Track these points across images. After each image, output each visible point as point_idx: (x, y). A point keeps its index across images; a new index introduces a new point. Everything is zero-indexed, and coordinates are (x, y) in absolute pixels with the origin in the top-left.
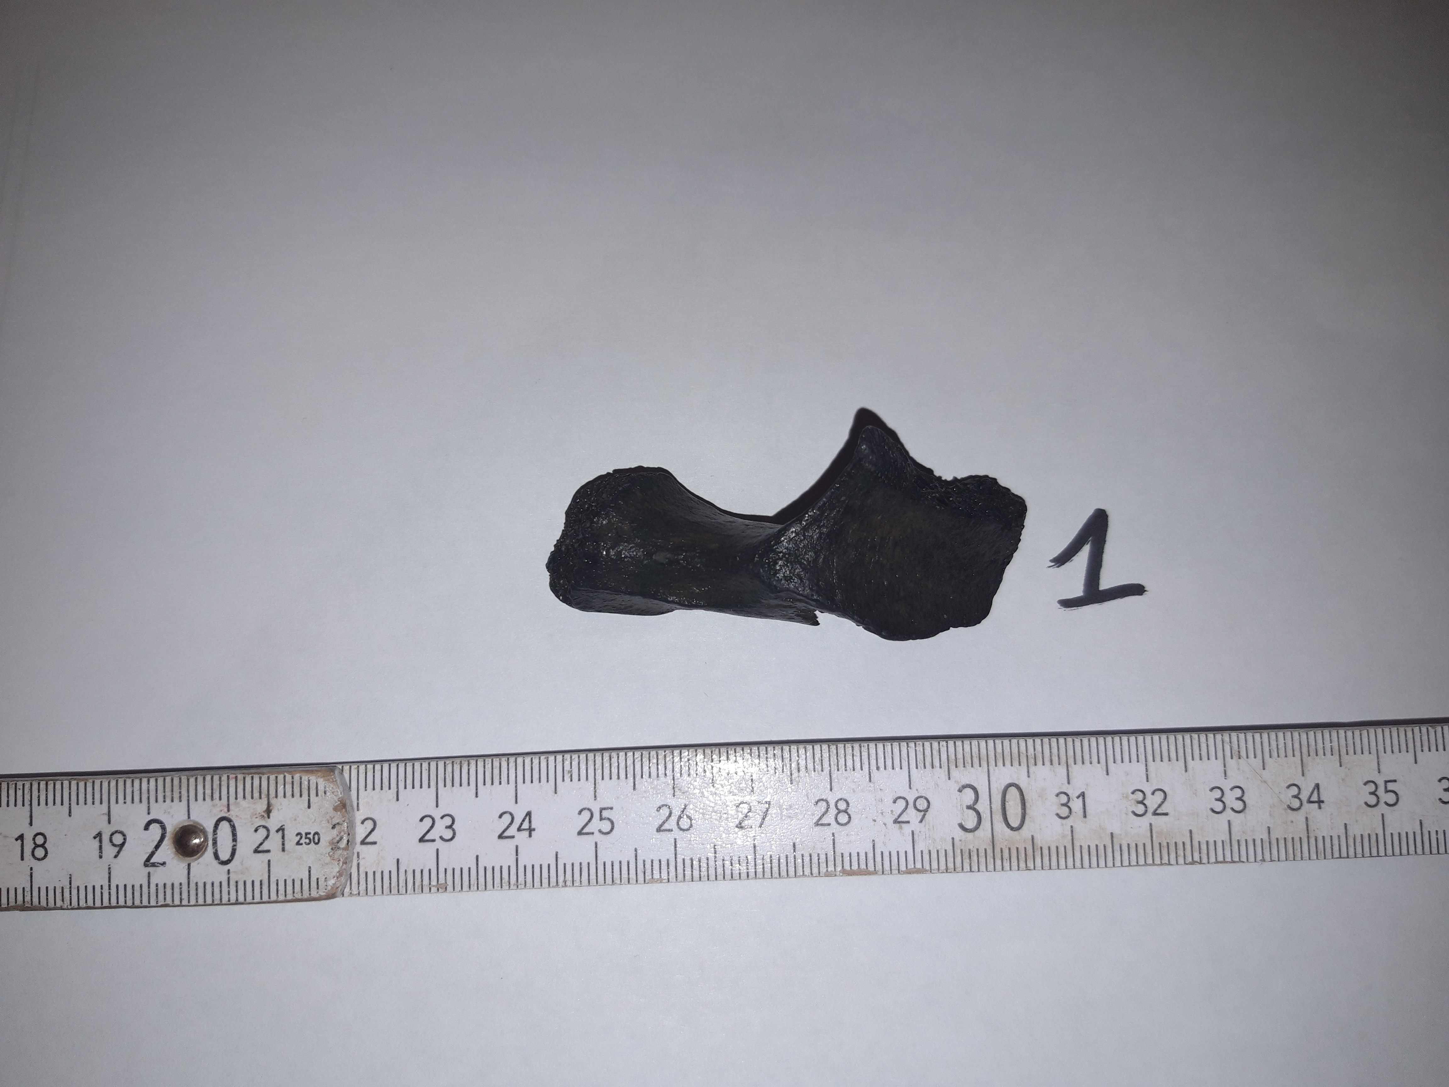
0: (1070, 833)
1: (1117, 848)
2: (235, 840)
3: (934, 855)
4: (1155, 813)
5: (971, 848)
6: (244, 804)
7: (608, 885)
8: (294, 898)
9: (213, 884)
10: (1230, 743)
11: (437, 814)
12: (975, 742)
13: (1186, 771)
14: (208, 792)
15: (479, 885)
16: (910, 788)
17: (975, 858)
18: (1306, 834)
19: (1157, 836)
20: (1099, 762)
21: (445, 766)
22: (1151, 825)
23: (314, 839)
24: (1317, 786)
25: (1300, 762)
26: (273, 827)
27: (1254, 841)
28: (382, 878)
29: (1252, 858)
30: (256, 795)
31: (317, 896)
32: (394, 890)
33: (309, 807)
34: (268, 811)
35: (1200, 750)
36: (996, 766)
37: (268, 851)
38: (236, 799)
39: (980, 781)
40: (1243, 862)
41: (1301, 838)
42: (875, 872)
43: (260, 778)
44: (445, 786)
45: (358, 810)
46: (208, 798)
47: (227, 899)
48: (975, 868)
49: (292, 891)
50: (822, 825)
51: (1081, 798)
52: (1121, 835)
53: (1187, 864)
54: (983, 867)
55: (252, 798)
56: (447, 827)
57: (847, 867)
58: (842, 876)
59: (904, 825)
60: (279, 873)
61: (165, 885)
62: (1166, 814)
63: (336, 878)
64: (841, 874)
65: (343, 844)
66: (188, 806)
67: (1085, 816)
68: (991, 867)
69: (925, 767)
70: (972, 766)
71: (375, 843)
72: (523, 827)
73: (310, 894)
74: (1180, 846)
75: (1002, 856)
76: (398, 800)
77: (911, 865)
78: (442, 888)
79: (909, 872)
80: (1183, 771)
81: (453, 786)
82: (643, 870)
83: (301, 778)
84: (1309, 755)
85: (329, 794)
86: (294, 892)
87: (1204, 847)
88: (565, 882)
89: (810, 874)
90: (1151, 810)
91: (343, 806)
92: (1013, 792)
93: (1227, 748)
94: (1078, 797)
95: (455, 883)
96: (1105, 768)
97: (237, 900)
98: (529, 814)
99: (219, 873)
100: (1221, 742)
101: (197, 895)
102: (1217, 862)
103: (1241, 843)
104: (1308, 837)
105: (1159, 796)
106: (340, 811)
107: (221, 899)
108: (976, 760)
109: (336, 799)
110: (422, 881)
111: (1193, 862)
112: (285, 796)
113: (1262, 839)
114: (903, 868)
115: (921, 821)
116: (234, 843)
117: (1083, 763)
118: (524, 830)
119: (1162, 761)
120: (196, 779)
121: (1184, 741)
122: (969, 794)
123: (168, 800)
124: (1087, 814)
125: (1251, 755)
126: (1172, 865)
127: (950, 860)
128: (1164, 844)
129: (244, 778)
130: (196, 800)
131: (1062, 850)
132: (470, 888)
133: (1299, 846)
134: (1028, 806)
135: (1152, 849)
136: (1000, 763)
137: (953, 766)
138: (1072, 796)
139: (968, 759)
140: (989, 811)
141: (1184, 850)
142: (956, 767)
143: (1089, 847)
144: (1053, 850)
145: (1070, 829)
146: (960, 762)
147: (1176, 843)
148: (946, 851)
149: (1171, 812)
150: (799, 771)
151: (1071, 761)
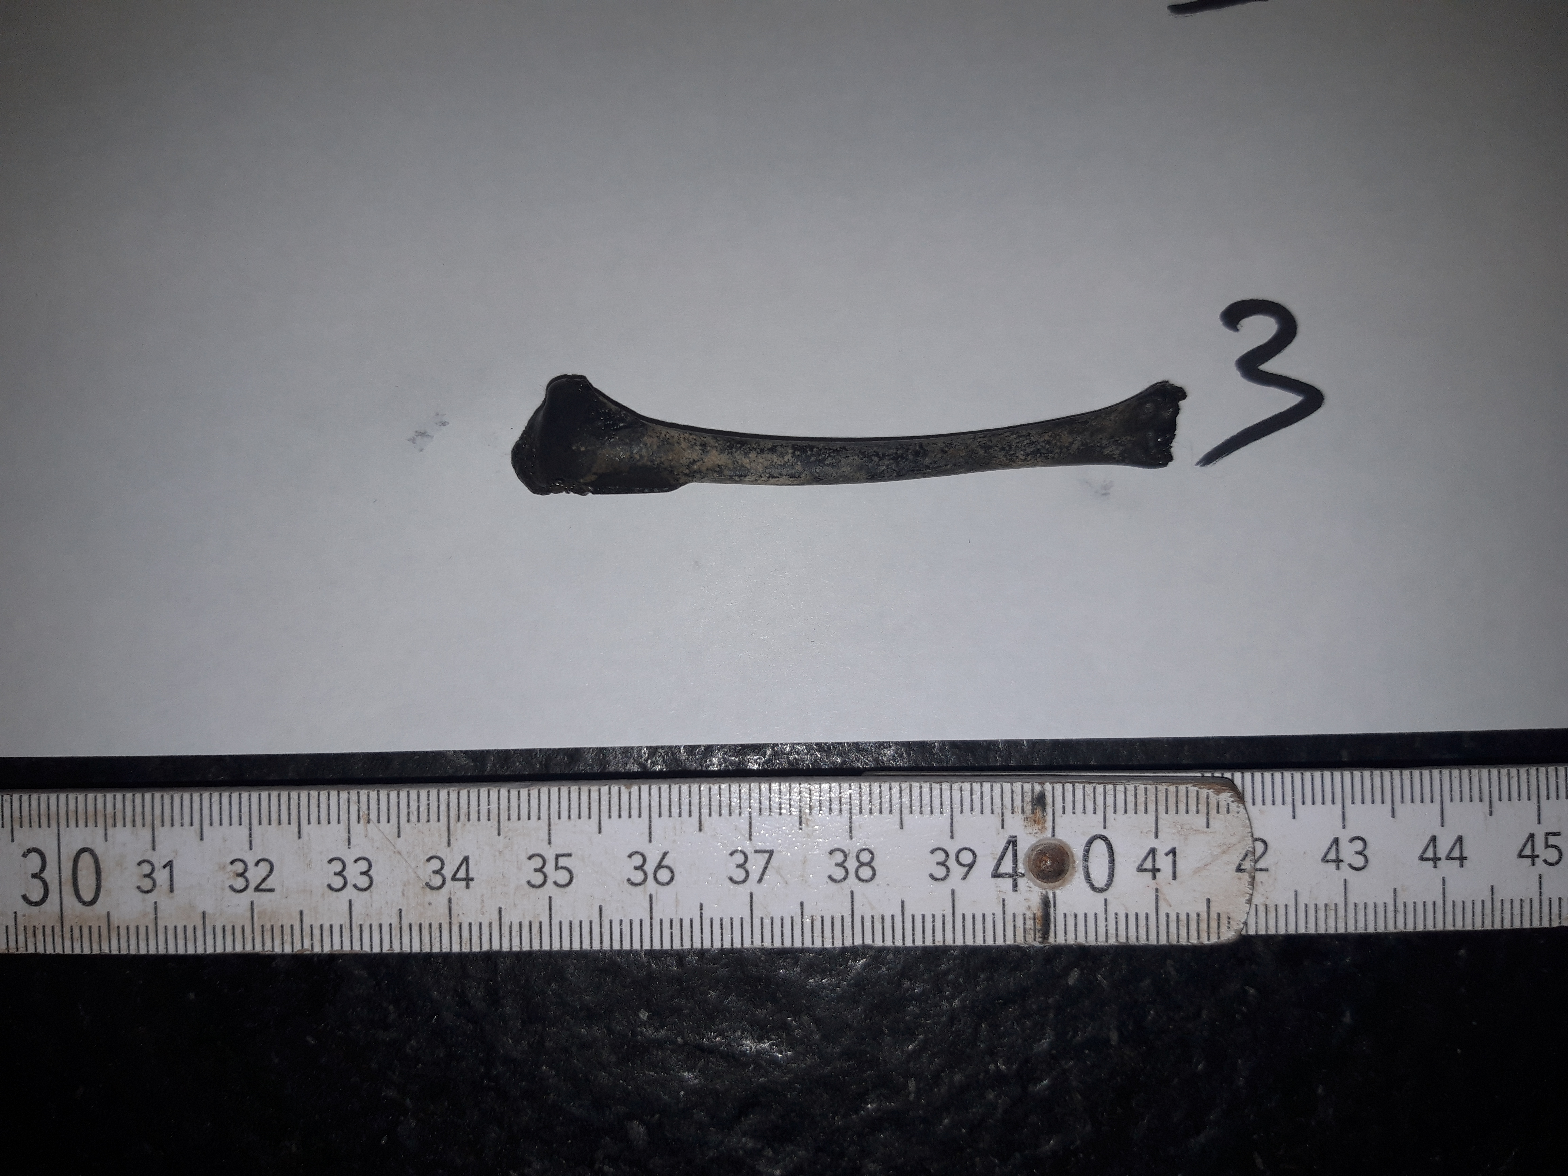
0: (153, 910)
1: (209, 931)
4: (257, 889)
5: (35, 927)
10: (358, 801)
12: (44, 797)
13: (299, 837)
17: (38, 940)
18: (448, 921)
19: (259, 918)
20: (192, 825)
22: (252, 903)
24: (465, 860)
25: (446, 828)
27: (381, 926)
29: (378, 947)
35: (319, 811)
36: (68, 826)
39: (48, 845)
41: (439, 925)
48: (40, 948)
51: (168, 868)
52: (215, 914)
54: (49, 948)
62: (272, 890)
67: (172, 890)
68: (59, 948)
70: (40, 826)
74: (287, 931)
75: (72, 934)
84: (458, 820)
87: (317, 932)
90: (253, 885)
92: (86, 860)
93: (355, 806)
94: (164, 867)
96: (198, 831)
100: (347, 799)
103: (363, 928)
104: (450, 923)
105: (264, 868)
108: (44, 820)
113: (391, 925)
117: (172, 825)
119: (270, 824)
121: (299, 799)
122: (35, 860)
124: (175, 886)
125: (384, 818)
127: (12, 938)
128: (268, 928)
131: (142, 933)
133: (438, 934)
134: (103, 875)
135: (253, 932)
136: (72, 823)
137: (16, 826)
138: (156, 865)
139: (35, 818)
140: (58, 881)
141: (292, 935)
142: (21, 827)
143: (176, 927)
144: (133, 931)
145: (153, 906)
146: (26, 821)
147: (282, 926)
148: (7, 928)
149: (278, 889)
151: (158, 822)
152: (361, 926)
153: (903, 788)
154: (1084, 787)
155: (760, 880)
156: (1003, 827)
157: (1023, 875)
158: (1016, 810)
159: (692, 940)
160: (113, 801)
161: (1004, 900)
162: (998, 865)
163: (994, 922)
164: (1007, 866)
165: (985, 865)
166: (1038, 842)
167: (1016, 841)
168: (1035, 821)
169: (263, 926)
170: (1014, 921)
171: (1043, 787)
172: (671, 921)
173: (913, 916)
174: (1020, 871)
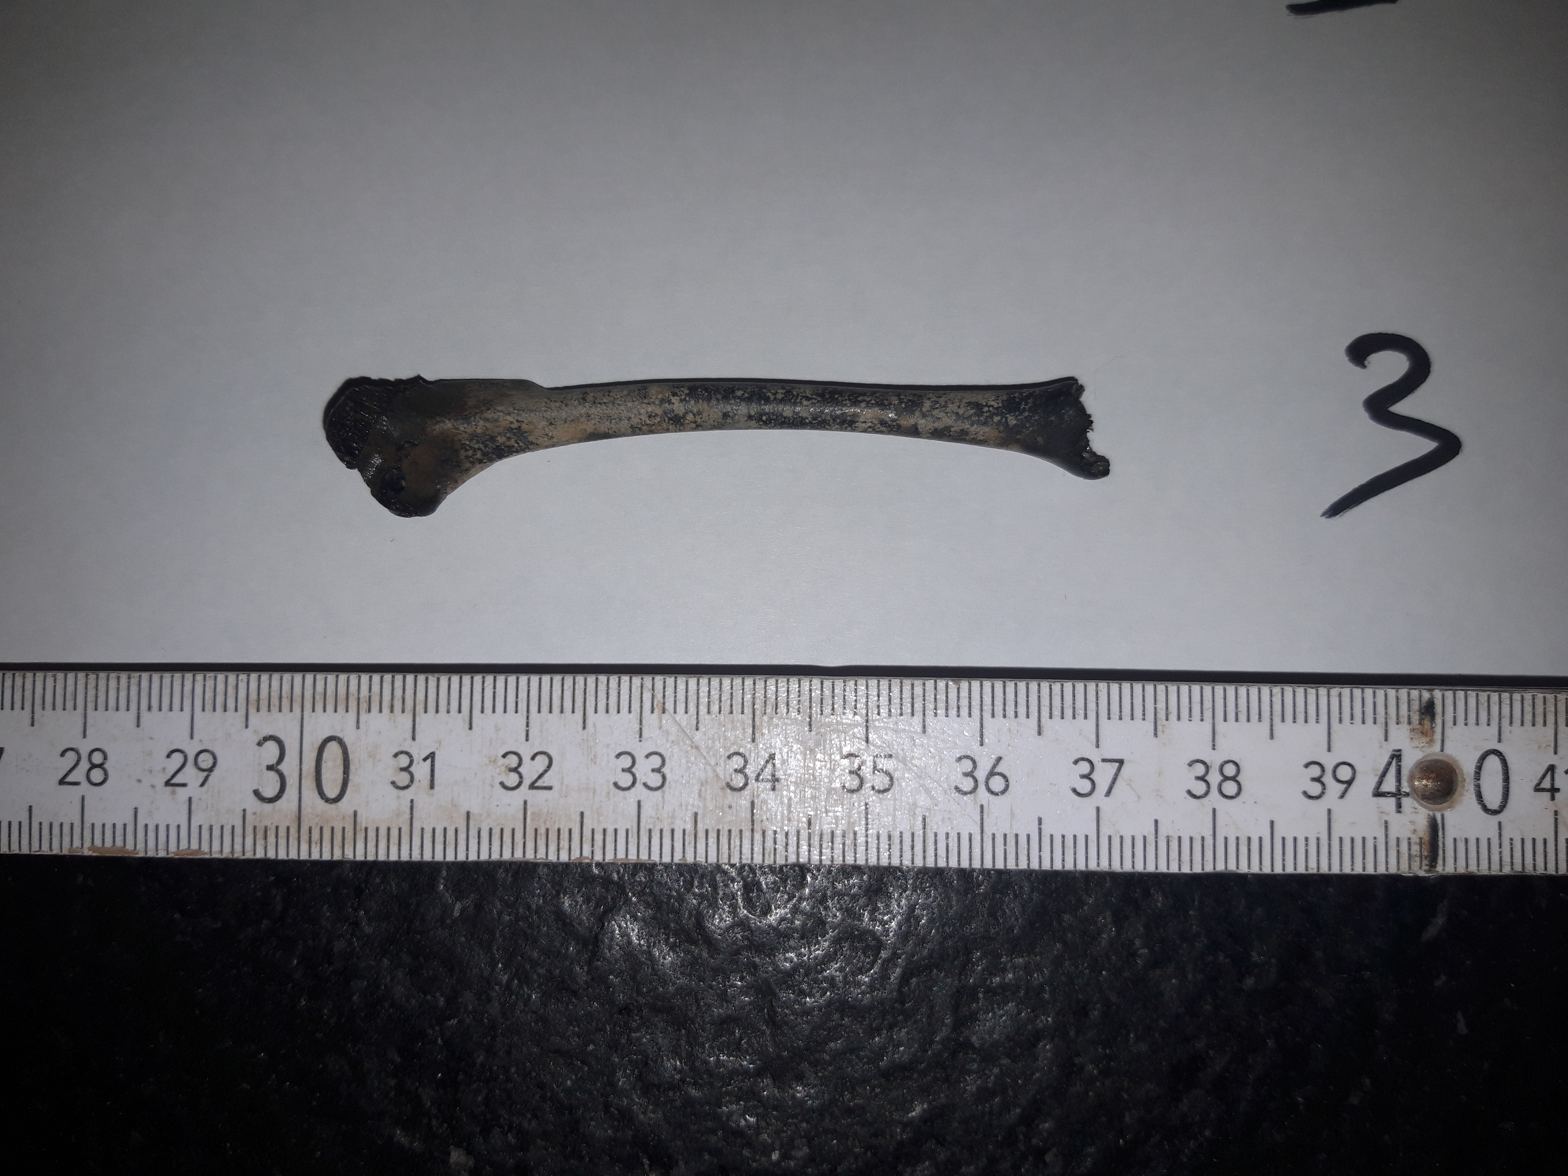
0: (408, 811)
1: (473, 833)
3: (216, 833)
4: (532, 786)
5: (268, 824)
10: (653, 690)
12: (287, 676)
13: (584, 728)
16: (192, 737)
17: (272, 839)
18: (750, 827)
19: (532, 820)
22: (525, 802)
24: (772, 758)
25: (750, 722)
27: (673, 831)
29: (667, 856)
35: (608, 698)
36: (314, 710)
39: (288, 732)
41: (741, 830)
48: (272, 852)
50: (69, 783)
51: (429, 761)
52: (481, 815)
54: (282, 852)
57: (98, 842)
59: (178, 789)
62: (550, 788)
67: (432, 786)
68: (293, 852)
69: (214, 710)
70: (280, 711)
74: (565, 835)
75: (310, 838)
77: (184, 845)
79: (180, 854)
80: (581, 729)
84: (765, 713)
87: (599, 837)
90: (527, 782)
92: (333, 749)
93: (647, 696)
94: (425, 759)
96: (467, 719)
100: (638, 688)
103: (653, 834)
104: (752, 830)
105: (541, 763)
108: (286, 702)
111: (581, 859)
113: (684, 831)
114: (173, 847)
115: (202, 785)
117: (437, 711)
119: (550, 712)
121: (585, 684)
122: (272, 749)
124: (436, 782)
125: (681, 707)
127: (238, 839)
128: (542, 831)
131: (394, 833)
133: (738, 843)
134: (352, 768)
135: (524, 837)
136: (319, 707)
137: (252, 710)
138: (415, 757)
139: (275, 701)
140: (298, 774)
141: (570, 840)
142: (258, 711)
143: (434, 830)
144: (383, 833)
145: (409, 804)
146: (264, 704)
147: (559, 830)
148: (233, 827)
149: (556, 787)
150: (43, 708)
151: (420, 708)
152: (650, 831)
153: (1273, 694)
154: (1477, 695)
155: (1108, 793)
156: (1386, 740)
157: (1407, 795)
158: (1401, 720)
159: (1029, 860)
160: (368, 683)
161: (1386, 822)
162: (1380, 783)
163: (1375, 847)
164: (1389, 785)
165: (1365, 783)
166: (1424, 757)
167: (1400, 755)
168: (1422, 733)
169: (536, 830)
170: (1398, 845)
171: (1432, 695)
172: (1005, 836)
173: (1284, 839)
174: (1403, 790)
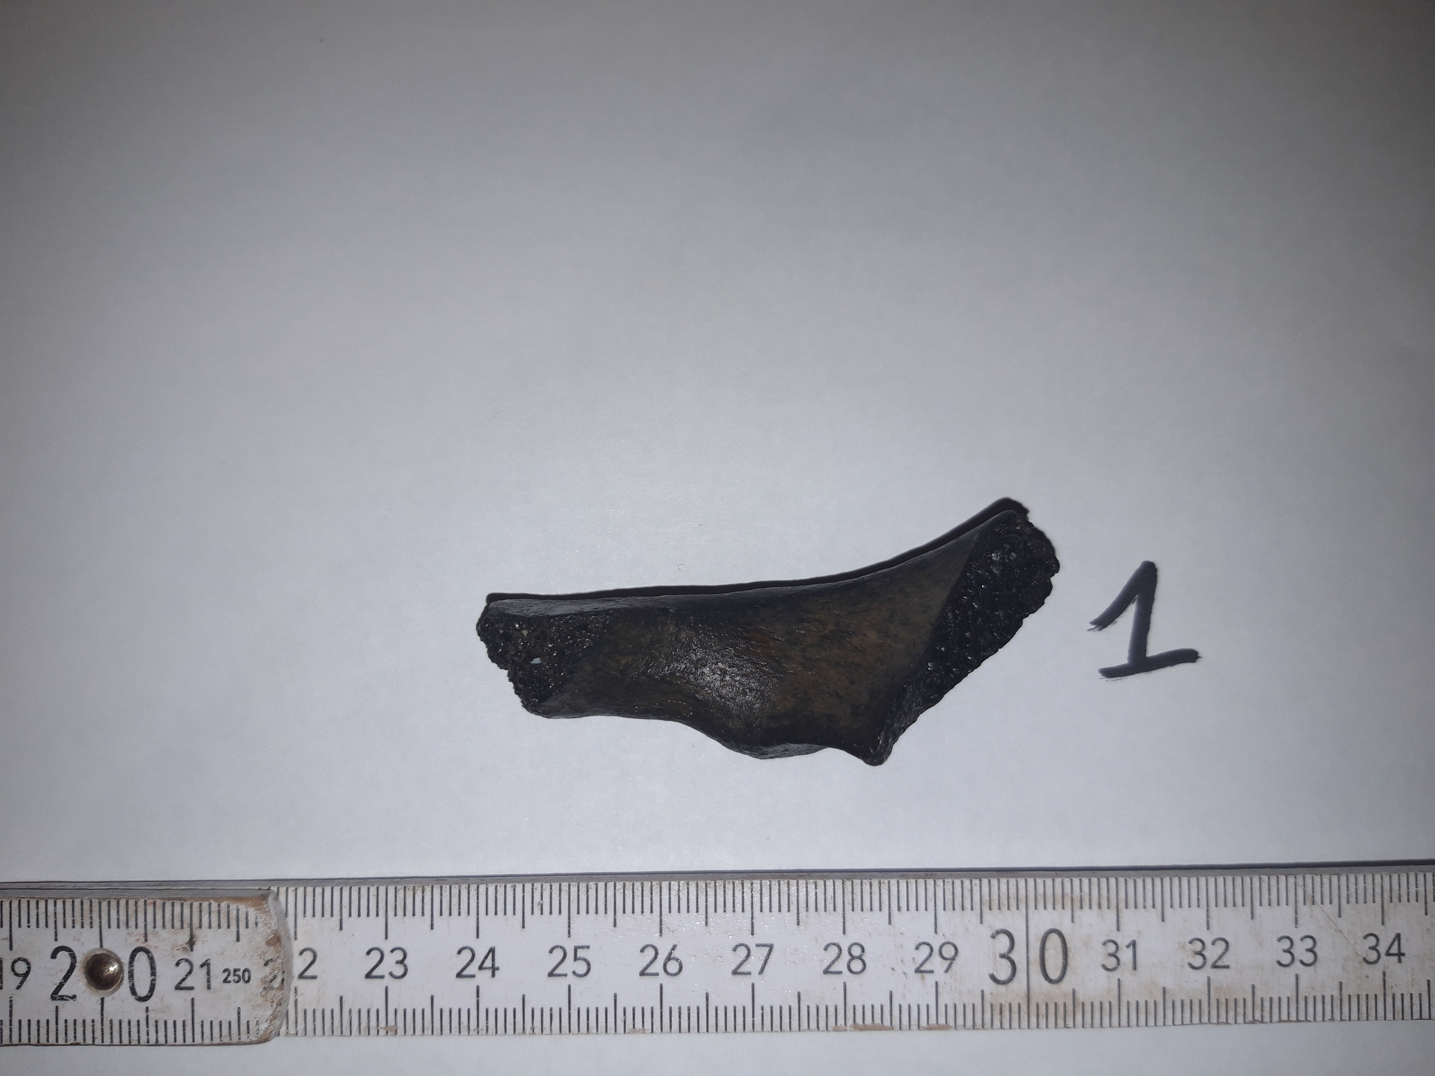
0: (1116, 988)
1: (1169, 1004)
2: (153, 973)
3: (960, 1010)
4: (1215, 966)
5: (1003, 1002)
6: (164, 934)
7: (582, 1033)
8: (222, 1042)
9: (129, 1022)
10: (1304, 886)
11: (386, 948)
12: (1012, 878)
13: (1252, 918)
14: (123, 918)
15: (434, 1029)
16: (936, 932)
17: (1006, 1014)
18: (1383, 992)
19: (1215, 992)
20: (1154, 907)
21: (396, 892)
22: (1209, 979)
23: (243, 976)
24: (1398, 937)
25: (1380, 909)
26: (197, 963)
27: (1323, 997)
28: (323, 1018)
29: (1319, 1017)
30: (177, 924)
31: (248, 1041)
32: (337, 1031)
33: (238, 940)
34: (191, 943)
35: (1269, 894)
36: (1036, 908)
37: (191, 988)
38: (155, 927)
39: (1017, 926)
40: (1310, 1021)
41: (1376, 996)
42: (891, 1028)
43: (182, 905)
44: (396, 915)
45: (296, 939)
46: (122, 925)
47: (146, 1040)
48: (1006, 1025)
49: (219, 1034)
50: (832, 973)
51: (1131, 947)
52: (1174, 990)
53: (1247, 1023)
54: (1015, 1024)
55: (173, 927)
56: (397, 962)
57: (859, 1021)
58: (853, 1031)
59: (926, 975)
60: (203, 1013)
61: (75, 1021)
62: (1227, 967)
63: (269, 1021)
64: (852, 1029)
65: (276, 984)
66: (101, 933)
67: (1135, 968)
68: (1024, 1024)
69: (954, 909)
70: (1009, 908)
71: (314, 977)
72: (485, 965)
73: (240, 1039)
74: (1241, 1003)
75: (1038, 1012)
76: (341, 928)
77: (933, 1021)
78: (392, 1031)
79: (930, 1028)
80: (1250, 918)
81: (405, 915)
82: (623, 1019)
83: (228, 907)
84: (1391, 901)
85: (261, 925)
86: (221, 1036)
87: (1267, 1004)
88: (533, 1029)
89: (816, 1028)
90: (1210, 962)
91: (276, 940)
92: (1054, 939)
93: (1300, 892)
95: (407, 1026)
96: (1160, 913)
97: (157, 1041)
98: (492, 951)
99: (135, 1011)
100: (1294, 885)
101: (111, 1033)
102: (1280, 1021)
103: (1309, 1000)
104: (1385, 994)
105: (1221, 946)
106: (274, 944)
107: (139, 1040)
108: (1013, 903)
109: (269, 931)
110: (369, 1022)
111: (1254, 1021)
112: (210, 927)
113: (1332, 997)
114: (924, 1023)
115: (947, 971)
116: (153, 977)
117: (1136, 907)
118: (486, 968)
119: (1225, 906)
120: (109, 903)
121: (1251, 883)
122: (1004, 940)
123: (78, 925)
124: (1138, 964)
125: (1327, 900)
126: (1230, 1024)
127: (978, 1015)
128: (1223, 1001)
129: (164, 904)
130: (109, 927)
131: (1106, 1006)
132: (423, 1032)
133: (1374, 1004)
134: (1070, 954)
135: (1210, 1006)
136: (1041, 905)
137: (986, 909)
138: (1121, 945)
139: (1004, 901)
140: (1026, 961)
141: (1245, 1007)
142: (991, 910)
143: (1137, 1002)
144: (1097, 1006)
145: (1117, 983)
146: (995, 904)
147: (1236, 1000)
148: (974, 1005)
149: (1233, 965)
150: (807, 910)
151: (1122, 905)
152: (1306, 998)
160: (1081, 884)
169: (1218, 1000)
